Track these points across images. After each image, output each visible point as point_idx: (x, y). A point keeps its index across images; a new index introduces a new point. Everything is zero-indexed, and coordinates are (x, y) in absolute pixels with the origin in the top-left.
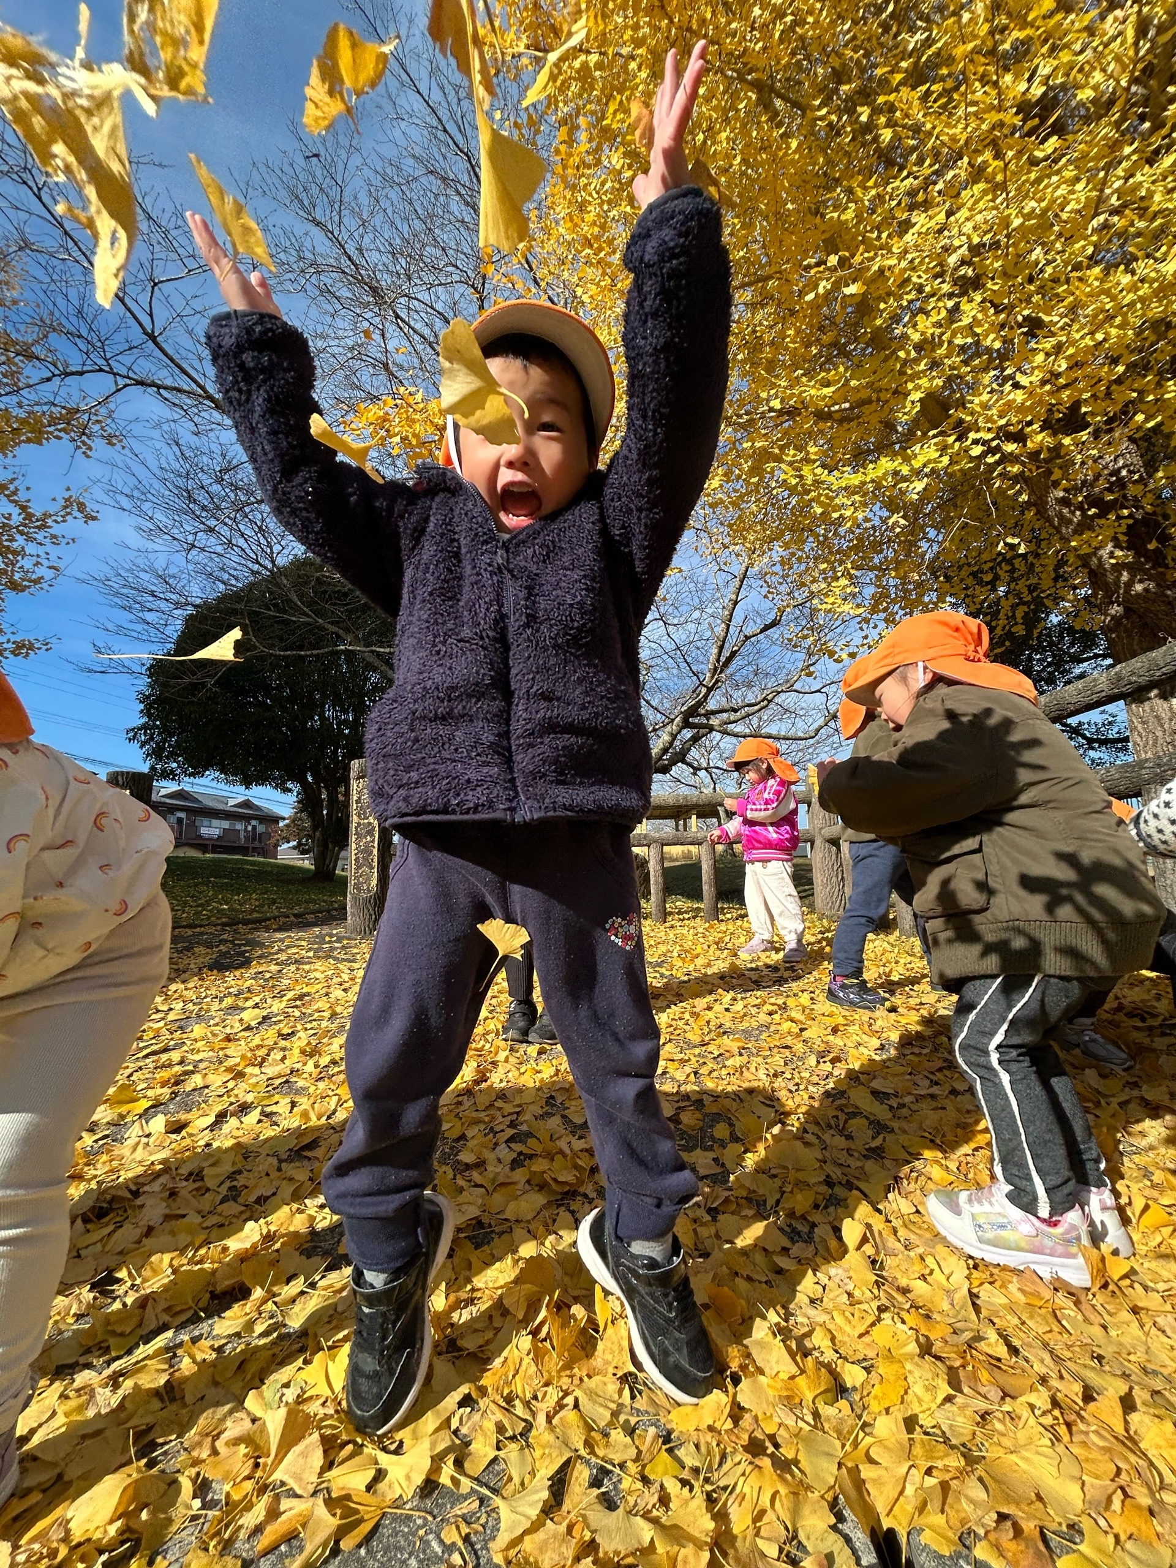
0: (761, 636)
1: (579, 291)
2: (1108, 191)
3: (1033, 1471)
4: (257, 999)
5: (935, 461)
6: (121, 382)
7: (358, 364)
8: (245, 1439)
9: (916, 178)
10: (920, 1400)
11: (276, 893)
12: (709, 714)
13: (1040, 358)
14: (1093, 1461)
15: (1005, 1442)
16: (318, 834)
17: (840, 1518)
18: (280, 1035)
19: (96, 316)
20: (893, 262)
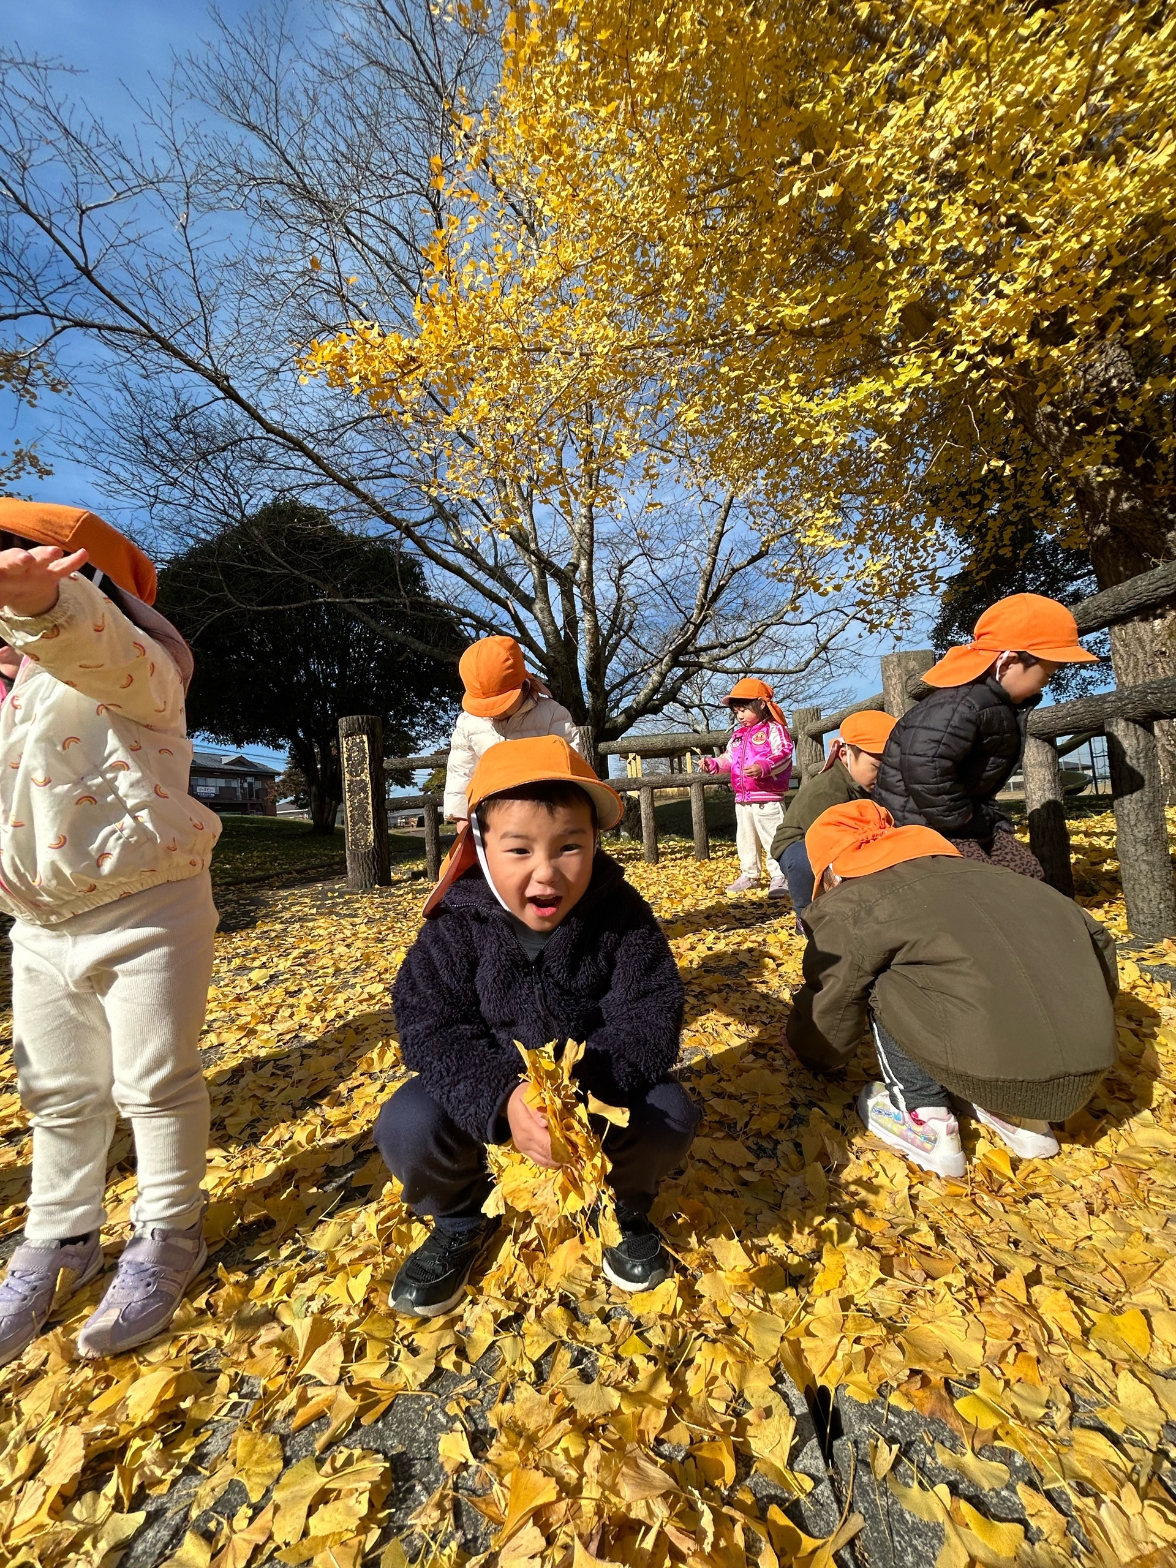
0: (749, 568)
1: (539, 202)
2: (1101, 68)
3: (944, 1336)
4: (264, 959)
5: (918, 380)
6: (59, 324)
7: (312, 290)
8: (278, 1343)
9: (895, 61)
10: (855, 1285)
11: (277, 849)
12: (698, 652)
13: (1024, 263)
14: (996, 1326)
15: (924, 1314)
16: (314, 789)
17: (780, 1379)
18: (287, 993)
19: (23, 251)
20: (870, 159)
